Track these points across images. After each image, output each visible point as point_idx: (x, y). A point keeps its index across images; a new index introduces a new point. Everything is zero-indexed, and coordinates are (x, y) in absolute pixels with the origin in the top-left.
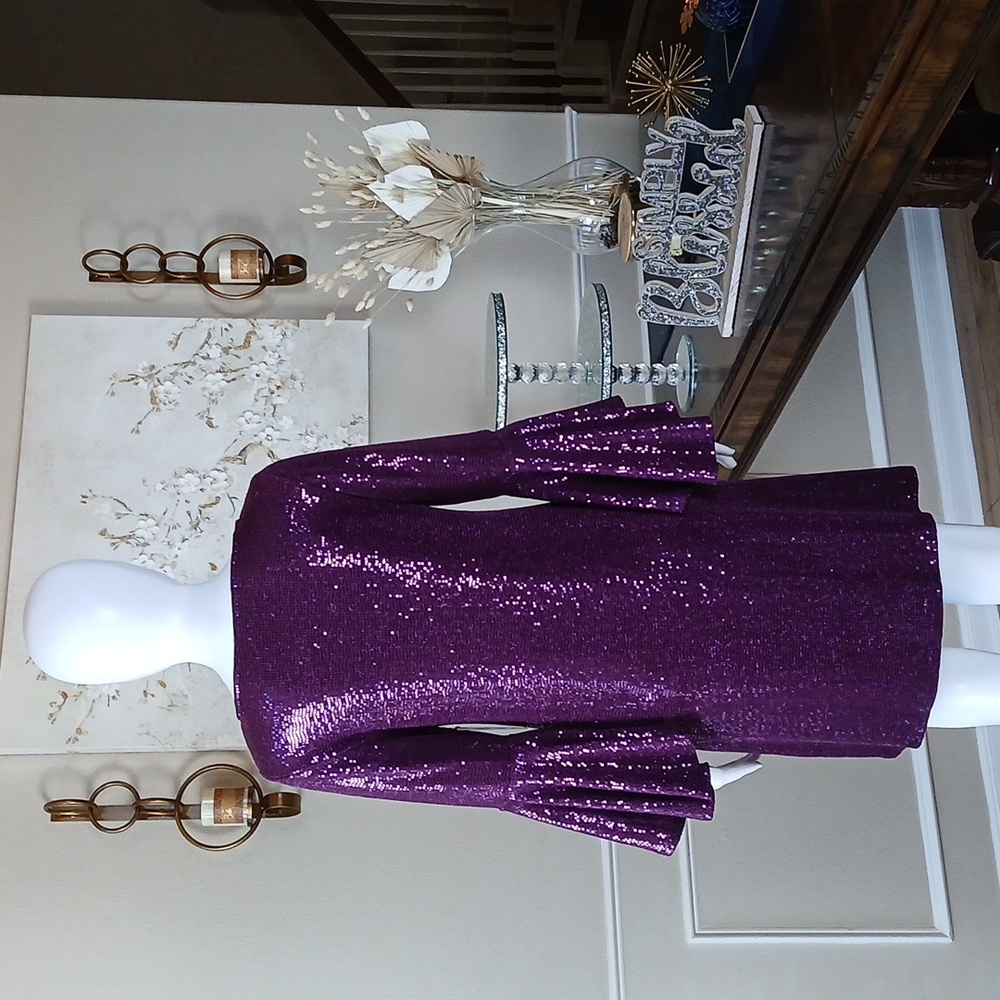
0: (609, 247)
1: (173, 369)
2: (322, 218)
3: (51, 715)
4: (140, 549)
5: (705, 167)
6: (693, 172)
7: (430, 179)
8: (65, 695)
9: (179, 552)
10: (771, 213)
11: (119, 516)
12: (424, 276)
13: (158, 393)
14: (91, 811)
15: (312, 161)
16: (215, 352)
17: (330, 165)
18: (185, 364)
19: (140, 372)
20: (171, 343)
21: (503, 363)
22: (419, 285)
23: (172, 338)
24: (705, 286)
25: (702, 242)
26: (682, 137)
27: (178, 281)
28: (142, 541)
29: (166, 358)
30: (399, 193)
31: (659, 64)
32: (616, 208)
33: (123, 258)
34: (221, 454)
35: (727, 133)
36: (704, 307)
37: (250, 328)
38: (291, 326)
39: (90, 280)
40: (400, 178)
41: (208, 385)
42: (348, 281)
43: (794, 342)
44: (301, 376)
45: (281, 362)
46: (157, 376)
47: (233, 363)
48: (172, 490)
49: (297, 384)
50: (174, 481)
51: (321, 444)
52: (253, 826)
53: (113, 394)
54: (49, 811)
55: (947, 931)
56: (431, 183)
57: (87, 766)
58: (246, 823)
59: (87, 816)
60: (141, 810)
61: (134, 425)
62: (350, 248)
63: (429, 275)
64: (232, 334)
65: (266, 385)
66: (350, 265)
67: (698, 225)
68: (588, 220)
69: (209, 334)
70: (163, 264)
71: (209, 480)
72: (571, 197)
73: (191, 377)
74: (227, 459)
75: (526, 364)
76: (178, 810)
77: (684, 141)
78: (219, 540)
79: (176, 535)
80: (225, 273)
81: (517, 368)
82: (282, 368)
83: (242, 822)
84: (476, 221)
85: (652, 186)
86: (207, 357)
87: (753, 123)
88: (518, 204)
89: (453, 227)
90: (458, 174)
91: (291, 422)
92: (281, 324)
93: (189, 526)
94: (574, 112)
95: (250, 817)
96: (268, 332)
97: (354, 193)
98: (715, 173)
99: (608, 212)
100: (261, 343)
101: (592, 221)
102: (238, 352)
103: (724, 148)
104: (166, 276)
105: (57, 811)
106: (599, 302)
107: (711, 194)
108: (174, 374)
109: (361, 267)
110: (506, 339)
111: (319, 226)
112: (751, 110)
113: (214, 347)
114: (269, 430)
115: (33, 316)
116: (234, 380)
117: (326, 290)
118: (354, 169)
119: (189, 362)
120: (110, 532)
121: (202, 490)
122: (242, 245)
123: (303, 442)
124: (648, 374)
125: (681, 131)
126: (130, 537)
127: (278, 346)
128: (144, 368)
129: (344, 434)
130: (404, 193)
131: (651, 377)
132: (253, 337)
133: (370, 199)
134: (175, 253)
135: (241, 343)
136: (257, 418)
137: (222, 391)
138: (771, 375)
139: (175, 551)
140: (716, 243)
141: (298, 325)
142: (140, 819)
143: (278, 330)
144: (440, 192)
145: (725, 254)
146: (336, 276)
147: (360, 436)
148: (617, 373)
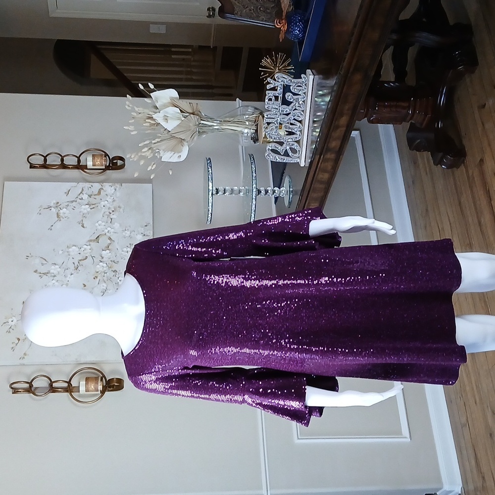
0: (255, 143)
1: (67, 204)
2: (132, 131)
3: (12, 348)
4: (52, 278)
5: (291, 94)
6: (286, 96)
7: (179, 113)
8: (19, 339)
9: (69, 280)
10: (319, 114)
11: (43, 264)
12: (177, 155)
13: (60, 213)
14: (30, 389)
15: (129, 106)
16: (85, 197)
17: (136, 109)
18: (72, 202)
19: (52, 204)
20: (66, 193)
21: (210, 184)
22: (175, 159)
23: (66, 191)
24: (293, 145)
25: (291, 126)
26: (282, 81)
27: (69, 168)
28: (53, 275)
29: (64, 199)
30: (166, 119)
31: (273, 60)
32: (257, 125)
33: (45, 158)
34: (88, 239)
35: (299, 80)
36: (292, 154)
37: (100, 187)
38: (119, 186)
39: (30, 168)
40: (167, 113)
41: (82, 210)
42: (144, 158)
43: (329, 166)
44: (123, 206)
45: (114, 201)
46: (60, 206)
47: (92, 200)
48: (66, 253)
49: (121, 210)
50: (67, 250)
51: (132, 234)
52: (103, 392)
53: (40, 214)
54: (12, 388)
55: (408, 436)
56: (180, 115)
57: (29, 370)
58: (99, 392)
59: (29, 391)
60: (52, 389)
61: (49, 227)
62: (145, 143)
63: (180, 154)
64: (92, 189)
65: (108, 210)
66: (146, 149)
67: (289, 119)
68: (246, 131)
69: (83, 190)
70: (62, 160)
71: (83, 249)
72: (238, 122)
73: (74, 207)
75: (221, 188)
76: (69, 389)
77: (282, 83)
78: (87, 274)
79: (68, 272)
80: (90, 164)
81: (217, 189)
82: (115, 203)
84: (199, 132)
85: (270, 102)
86: (82, 199)
87: (310, 78)
88: (216, 124)
89: (189, 134)
90: (191, 111)
91: (119, 225)
92: (114, 185)
93: (74, 268)
94: (240, 101)
95: (101, 389)
96: (108, 188)
97: (147, 121)
98: (294, 96)
99: (254, 127)
100: (106, 193)
101: (248, 131)
102: (95, 197)
103: (298, 86)
104: (63, 166)
105: (15, 391)
106: (251, 159)
107: (294, 105)
108: (68, 205)
109: (150, 151)
110: (212, 173)
111: (132, 133)
112: (309, 71)
113: (85, 194)
114: (109, 229)
115: (5, 182)
116: (93, 208)
117: (135, 160)
118: (147, 111)
119: (74, 201)
120: (39, 271)
121: (79, 253)
122: (97, 152)
123: (124, 234)
124: (272, 192)
125: (280, 79)
126: (48, 273)
127: (113, 194)
128: (54, 204)
129: (142, 230)
130: (168, 118)
131: (273, 193)
132: (102, 190)
133: (154, 122)
134: (68, 155)
135: (97, 193)
136: (104, 224)
137: (88, 213)
138: (321, 182)
139: (68, 279)
140: (296, 126)
141: (122, 185)
142: (52, 392)
143: (113, 188)
144: (183, 119)
145: (301, 131)
146: (139, 154)
147: (149, 231)
148: (259, 192)
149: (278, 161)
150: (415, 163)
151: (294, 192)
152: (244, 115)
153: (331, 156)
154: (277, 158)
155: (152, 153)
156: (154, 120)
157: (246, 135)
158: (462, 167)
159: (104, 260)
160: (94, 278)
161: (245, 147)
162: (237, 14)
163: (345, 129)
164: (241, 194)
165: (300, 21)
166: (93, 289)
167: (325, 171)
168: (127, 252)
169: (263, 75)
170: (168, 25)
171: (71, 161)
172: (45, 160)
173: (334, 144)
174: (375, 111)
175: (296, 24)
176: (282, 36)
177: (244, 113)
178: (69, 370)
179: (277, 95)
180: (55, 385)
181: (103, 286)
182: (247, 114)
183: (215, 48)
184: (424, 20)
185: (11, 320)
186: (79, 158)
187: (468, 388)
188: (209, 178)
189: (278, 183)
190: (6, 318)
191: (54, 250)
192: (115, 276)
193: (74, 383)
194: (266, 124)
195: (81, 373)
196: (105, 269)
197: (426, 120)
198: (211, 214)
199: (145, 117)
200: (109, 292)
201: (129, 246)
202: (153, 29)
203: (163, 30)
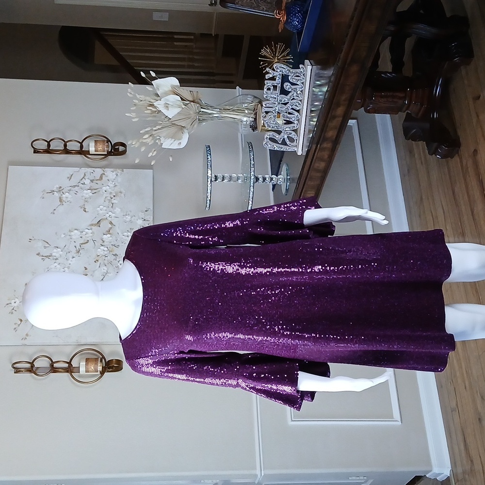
0: (254, 131)
1: (69, 188)
2: (134, 118)
3: (15, 328)
4: (54, 261)
5: (289, 84)
6: (285, 86)
7: (179, 101)
8: (21, 320)
9: (71, 263)
10: (316, 104)
11: (45, 247)
12: (177, 142)
13: (63, 198)
14: (32, 369)
15: (130, 93)
16: (87, 182)
17: (138, 96)
18: (74, 186)
19: (55, 189)
20: (68, 178)
21: (209, 171)
22: (175, 146)
23: (69, 176)
24: (290, 134)
25: (289, 115)
26: (280, 71)
27: (72, 153)
28: (55, 258)
29: (66, 184)
30: (167, 106)
31: (272, 50)
32: (256, 114)
33: (49, 143)
34: (90, 223)
35: (298, 70)
36: (290, 143)
37: (103, 172)
38: (120, 171)
39: (34, 153)
40: (168, 100)
41: (84, 195)
42: (145, 144)
43: (326, 154)
44: (124, 192)
45: (115, 186)
46: (63, 191)
47: (94, 186)
48: (69, 237)
49: (123, 195)
50: (69, 233)
51: (132, 219)
52: (102, 373)
53: (43, 198)
54: (14, 368)
55: (399, 420)
56: (181, 103)
57: (31, 351)
59: (30, 371)
60: (53, 369)
61: (52, 211)
62: (146, 130)
63: (180, 141)
64: (95, 174)
65: (109, 195)
66: (146, 136)
67: (287, 108)
68: (245, 119)
69: (85, 175)
70: (65, 146)
71: (84, 233)
72: (238, 110)
73: (77, 192)
74: (92, 225)
75: (220, 175)
76: (70, 369)
77: (281, 73)
78: (88, 258)
79: (70, 255)
80: (92, 150)
81: (216, 177)
82: (115, 188)
83: (98, 372)
84: (199, 119)
85: (269, 92)
86: (84, 184)
87: (308, 68)
88: (216, 112)
89: (189, 121)
90: (191, 99)
91: (120, 210)
92: (116, 171)
93: (75, 252)
94: (240, 89)
95: (101, 370)
96: (110, 174)
97: (148, 108)
98: (293, 87)
99: (253, 116)
100: (107, 178)
101: (247, 120)
102: (97, 182)
103: (296, 76)
104: (66, 151)
105: (17, 371)
106: (249, 147)
107: (292, 95)
108: (70, 190)
109: (151, 138)
110: (211, 161)
111: (133, 120)
112: (307, 62)
113: (87, 179)
114: (110, 213)
115: (9, 166)
116: (95, 193)
117: (136, 147)
118: (148, 98)
119: (76, 186)
120: (41, 254)
121: (81, 237)
122: (100, 138)
123: (125, 218)
124: (270, 179)
125: (279, 69)
126: (50, 256)
127: (114, 179)
128: (57, 188)
129: (142, 215)
130: (169, 106)
131: (271, 181)
132: (104, 176)
133: (155, 110)
134: (71, 141)
135: (99, 178)
136: (105, 208)
137: (90, 198)
138: (318, 171)
139: (69, 262)
140: (294, 116)
141: (123, 171)
142: (53, 373)
143: (114, 173)
144: (184, 106)
145: (298, 120)
146: (140, 141)
147: (149, 216)
148: (257, 179)
149: (275, 149)
150: (411, 152)
151: (291, 180)
152: (244, 103)
153: (327, 145)
154: (275, 147)
155: (152, 139)
156: (155, 107)
157: (245, 123)
158: (456, 158)
159: (105, 244)
160: (95, 262)
161: (244, 135)
162: (237, 3)
163: (341, 119)
164: (240, 181)
165: (299, 12)
166: (94, 272)
167: (322, 160)
168: (128, 236)
169: (263, 64)
170: (171, 13)
171: (73, 146)
172: (49, 145)
173: (331, 134)
174: (372, 101)
175: (295, 15)
176: (281, 27)
177: (244, 102)
178: (70, 351)
179: (276, 85)
180: (55, 365)
181: (104, 269)
182: (247, 103)
183: (217, 36)
184: (422, 12)
185: (14, 301)
186: (81, 143)
187: (458, 374)
188: (208, 165)
189: (276, 171)
190: (9, 300)
191: (56, 233)
192: (116, 260)
193: (74, 363)
194: (265, 113)
195: (81, 354)
196: (106, 252)
197: (422, 110)
198: (210, 200)
199: (147, 105)
200: (110, 275)
201: (130, 230)
202: (156, 17)
203: (165, 17)
